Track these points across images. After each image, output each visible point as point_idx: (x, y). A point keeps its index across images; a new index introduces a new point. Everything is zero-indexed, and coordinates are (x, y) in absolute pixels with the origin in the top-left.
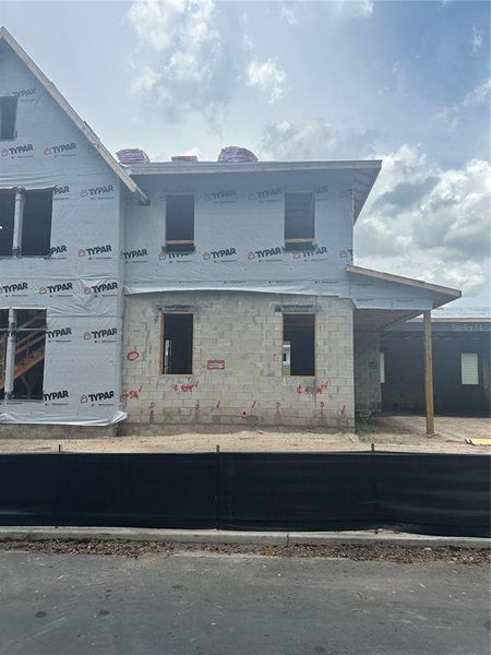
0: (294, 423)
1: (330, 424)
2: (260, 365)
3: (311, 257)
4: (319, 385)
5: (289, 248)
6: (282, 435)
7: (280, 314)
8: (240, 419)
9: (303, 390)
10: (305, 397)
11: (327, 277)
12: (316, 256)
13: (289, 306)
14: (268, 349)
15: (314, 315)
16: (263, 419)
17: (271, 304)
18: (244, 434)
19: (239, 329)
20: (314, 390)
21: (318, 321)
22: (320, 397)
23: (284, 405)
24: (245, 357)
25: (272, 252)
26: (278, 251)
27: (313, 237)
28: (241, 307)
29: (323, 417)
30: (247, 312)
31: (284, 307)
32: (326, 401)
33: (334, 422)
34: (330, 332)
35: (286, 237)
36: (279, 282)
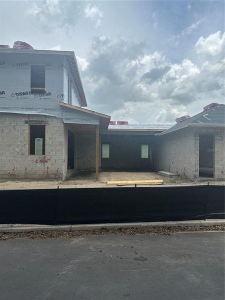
0: (33, 177)
1: (51, 177)
2: (17, 150)
3: (43, 97)
4: (46, 159)
5: (33, 92)
6: (27, 183)
7: (28, 125)
8: (7, 176)
9: (38, 161)
10: (40, 165)
11: (51, 107)
12: (45, 97)
13: (32, 121)
14: (21, 141)
15: (45, 126)
16: (18, 175)
17: (23, 119)
18: (9, 182)
19: (7, 132)
20: (44, 161)
21: (47, 128)
22: (47, 165)
23: (29, 169)
24: (9, 146)
25: (24, 94)
26: (26, 93)
27: (44, 87)
28: (8, 121)
29: (48, 174)
30: (10, 123)
31: (30, 121)
32: (50, 166)
33: (53, 176)
34: (52, 134)
35: (31, 87)
36: (27, 109)
